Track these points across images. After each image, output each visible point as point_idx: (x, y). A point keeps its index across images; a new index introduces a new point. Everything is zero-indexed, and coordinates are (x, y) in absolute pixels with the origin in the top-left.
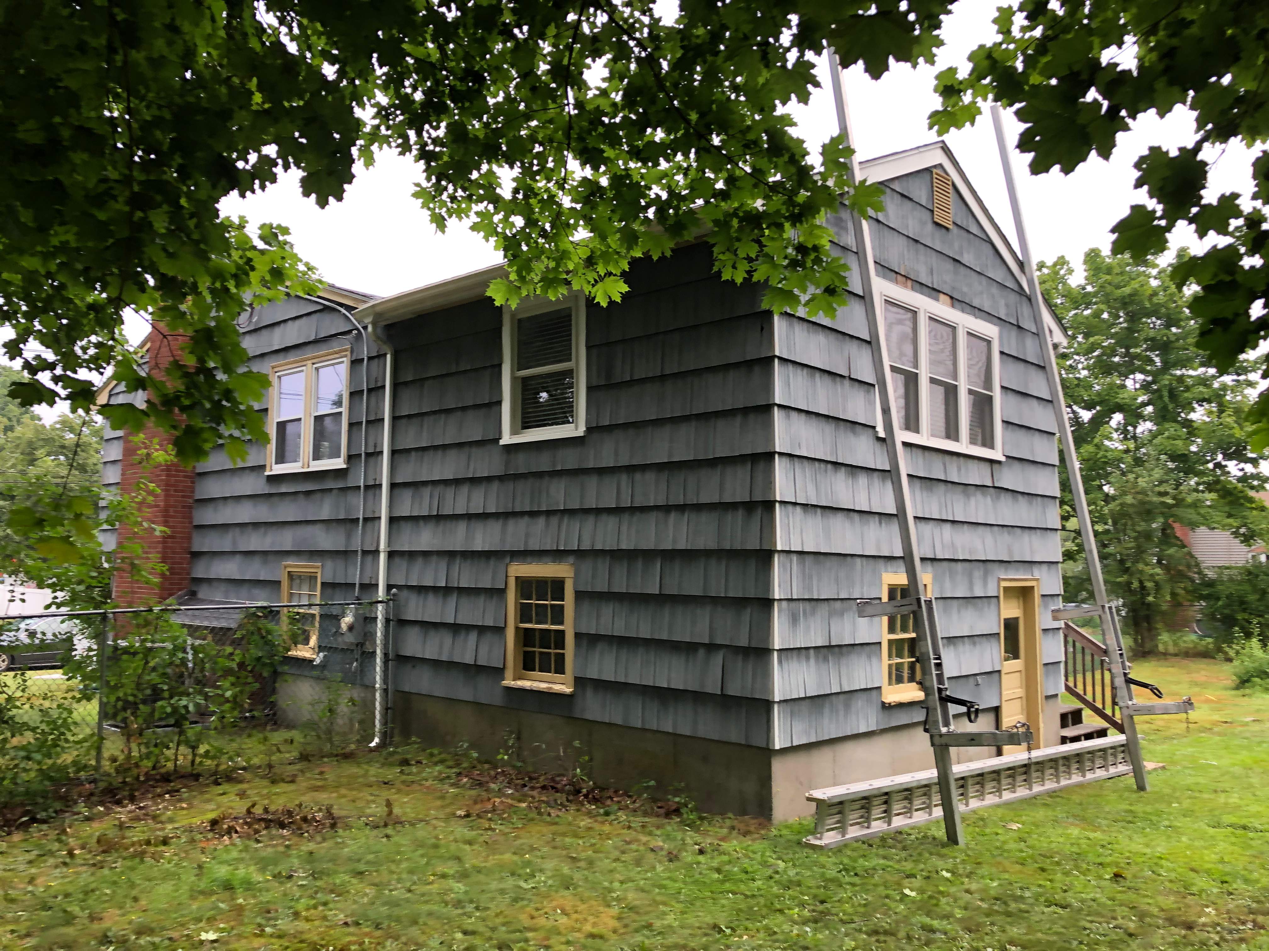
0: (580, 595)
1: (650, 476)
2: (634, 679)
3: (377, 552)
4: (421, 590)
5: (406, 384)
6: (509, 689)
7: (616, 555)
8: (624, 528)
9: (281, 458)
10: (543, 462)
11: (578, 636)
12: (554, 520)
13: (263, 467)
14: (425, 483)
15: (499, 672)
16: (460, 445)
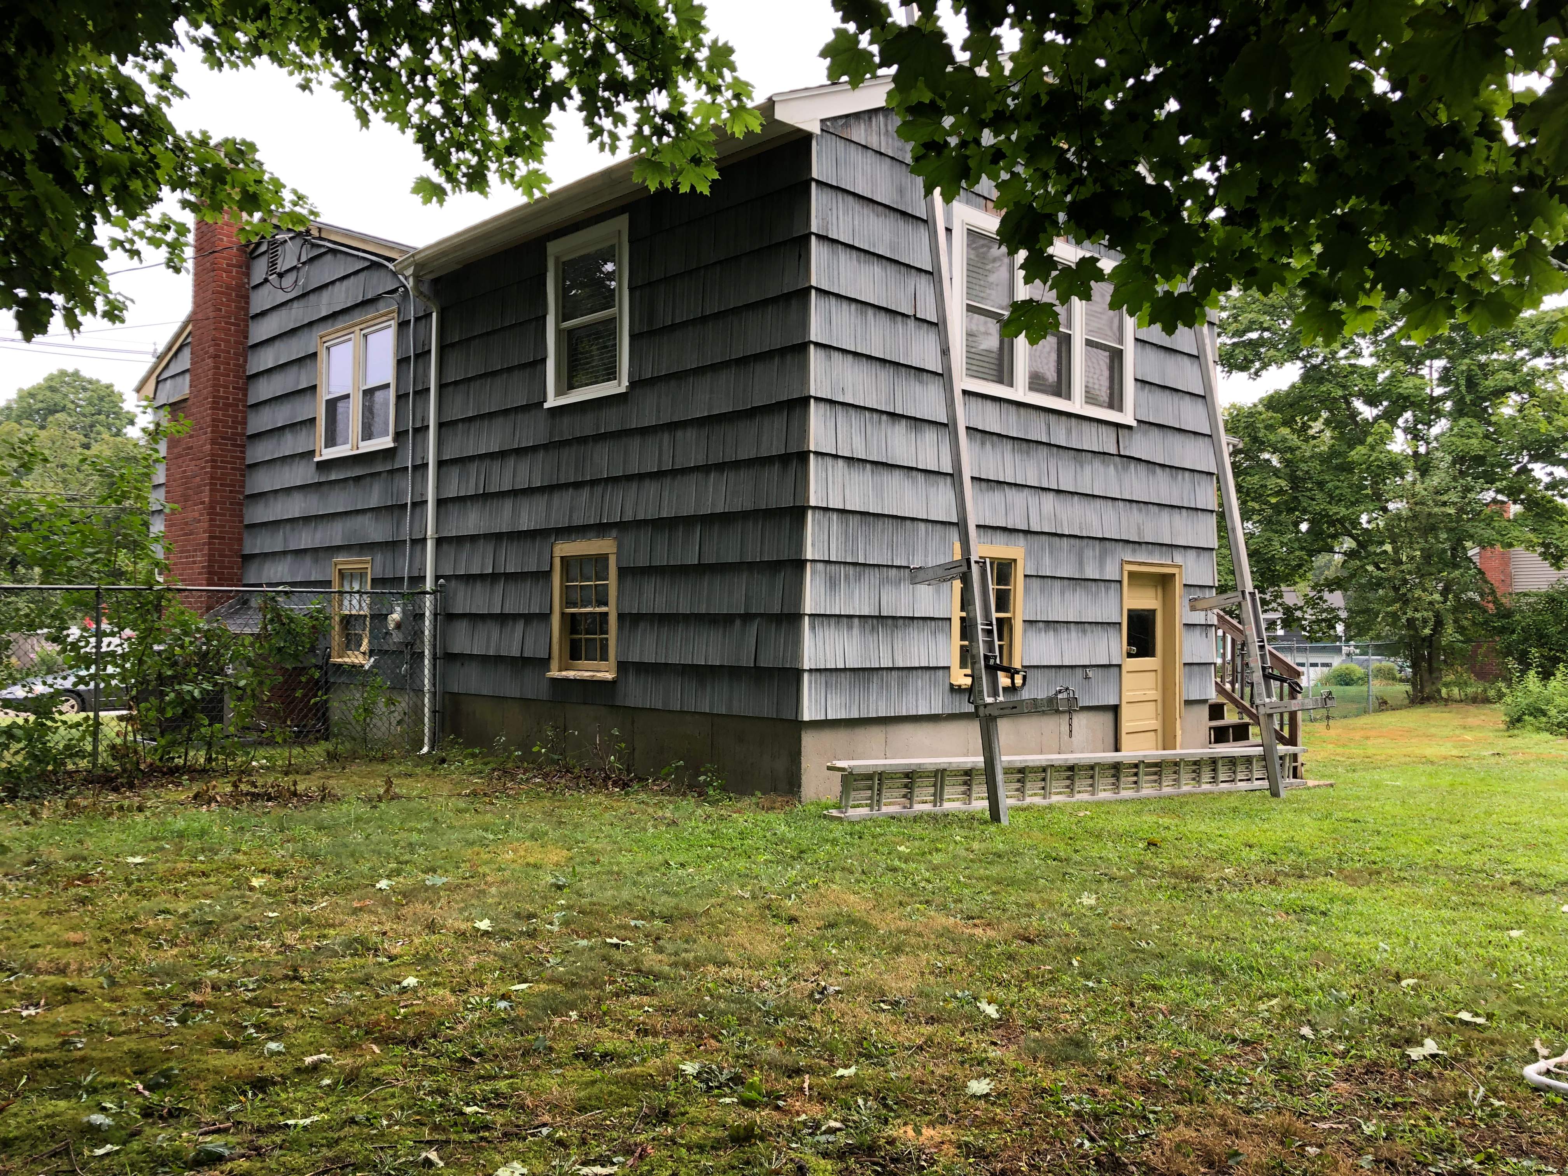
0: (622, 572)
1: (691, 434)
2: (674, 659)
3: (425, 539)
4: (469, 579)
5: (453, 345)
6: (554, 680)
7: (659, 524)
8: (666, 494)
9: (331, 441)
10: (587, 426)
11: (621, 617)
12: (598, 490)
13: (312, 453)
14: (471, 459)
15: (544, 663)
16: (506, 412)
